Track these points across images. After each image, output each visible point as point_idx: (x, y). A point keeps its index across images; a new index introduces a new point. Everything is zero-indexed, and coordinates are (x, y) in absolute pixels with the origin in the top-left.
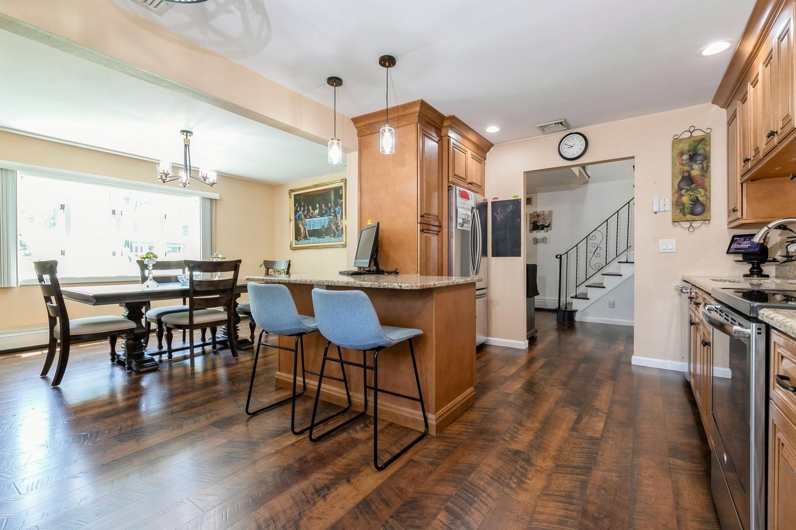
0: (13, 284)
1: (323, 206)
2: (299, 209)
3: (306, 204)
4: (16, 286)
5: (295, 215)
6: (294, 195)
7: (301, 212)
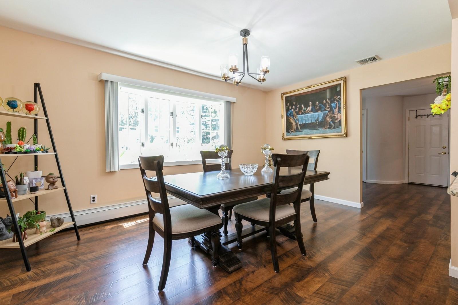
0: (116, 169)
1: (317, 103)
2: (290, 108)
3: (298, 103)
4: (118, 170)
5: (286, 113)
6: (286, 97)
7: (292, 110)
